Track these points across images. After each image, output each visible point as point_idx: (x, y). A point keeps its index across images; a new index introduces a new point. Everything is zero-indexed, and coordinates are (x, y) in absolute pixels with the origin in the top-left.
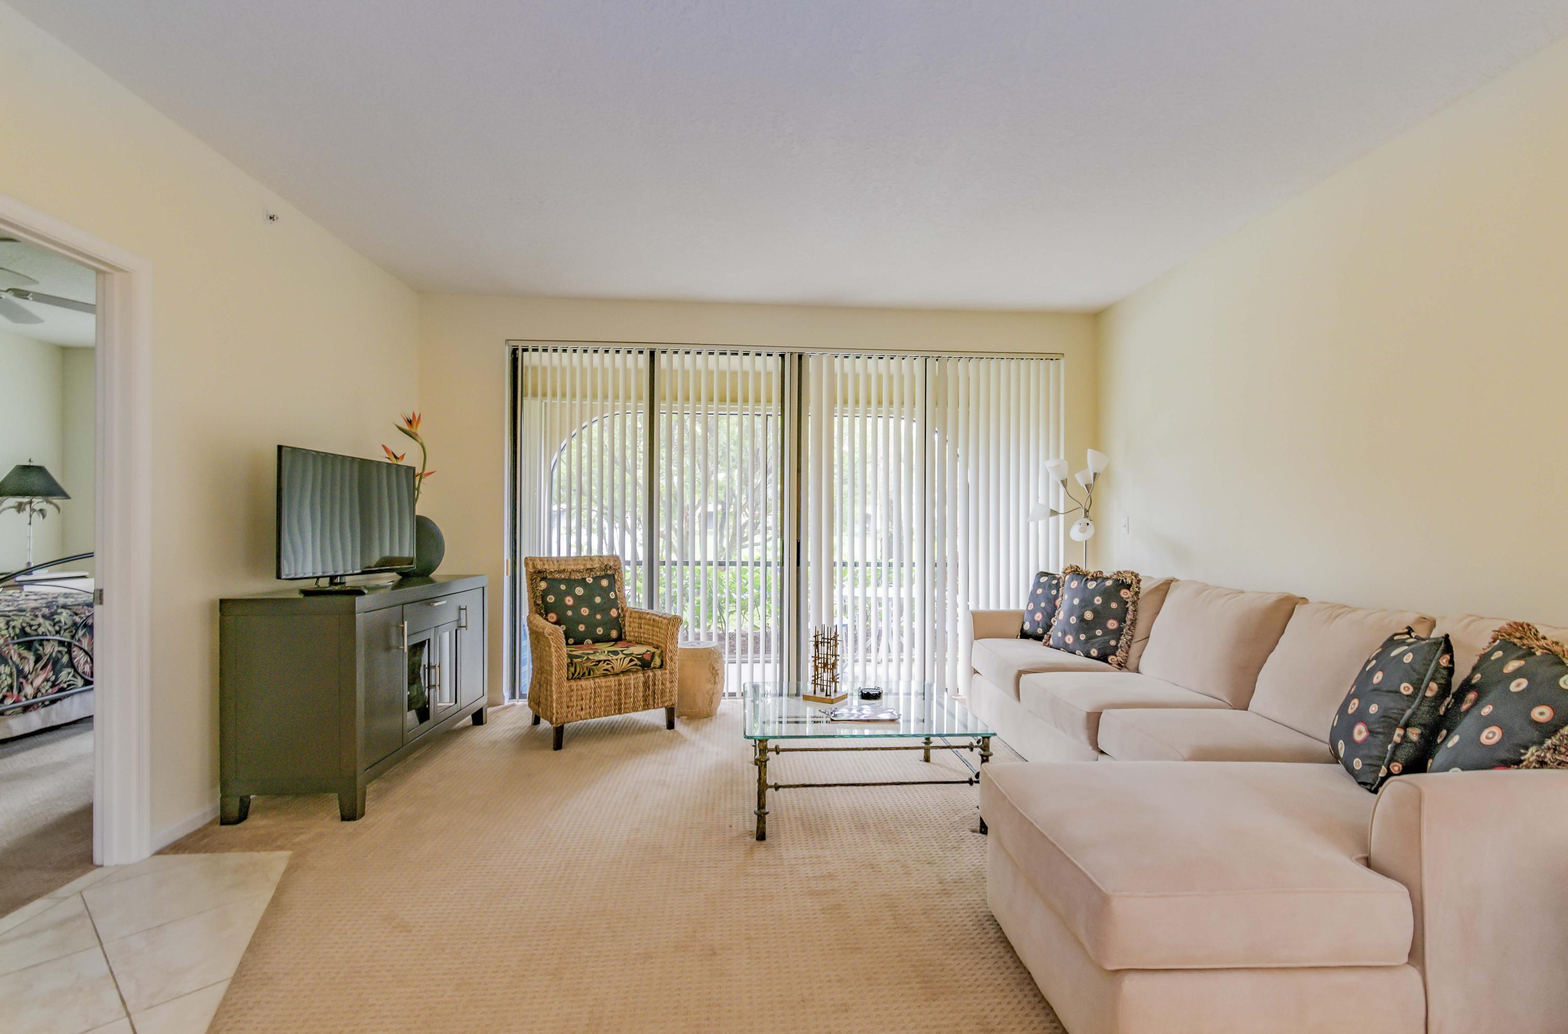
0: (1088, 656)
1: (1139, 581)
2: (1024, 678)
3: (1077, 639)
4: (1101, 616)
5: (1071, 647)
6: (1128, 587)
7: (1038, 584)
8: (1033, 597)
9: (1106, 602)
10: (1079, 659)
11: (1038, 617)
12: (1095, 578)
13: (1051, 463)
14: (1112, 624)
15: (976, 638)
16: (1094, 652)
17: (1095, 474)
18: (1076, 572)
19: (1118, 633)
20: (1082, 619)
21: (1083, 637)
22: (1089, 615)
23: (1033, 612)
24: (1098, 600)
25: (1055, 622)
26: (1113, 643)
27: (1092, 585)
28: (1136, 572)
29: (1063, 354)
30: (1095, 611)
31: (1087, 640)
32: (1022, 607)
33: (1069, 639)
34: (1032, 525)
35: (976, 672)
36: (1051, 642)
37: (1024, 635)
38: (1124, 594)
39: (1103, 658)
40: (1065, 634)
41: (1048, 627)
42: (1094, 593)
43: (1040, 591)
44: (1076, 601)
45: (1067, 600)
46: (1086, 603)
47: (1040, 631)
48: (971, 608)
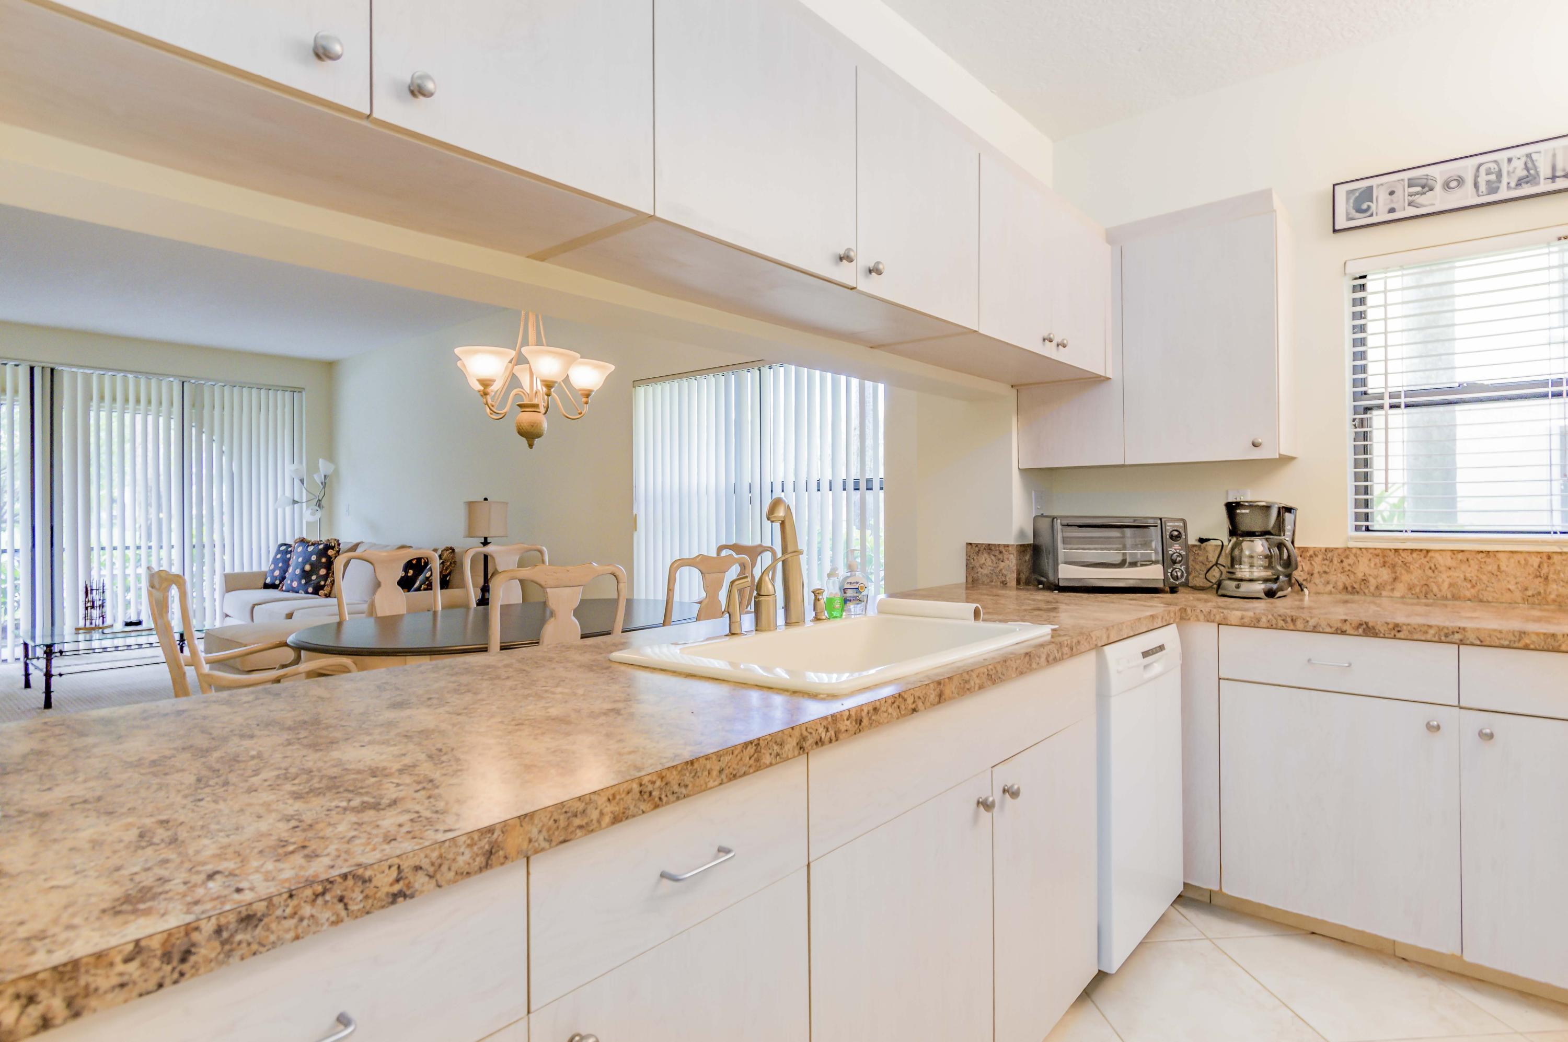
0: (307, 592)
1: (339, 545)
3: (300, 583)
4: (315, 567)
5: (296, 589)
6: (333, 548)
7: (278, 552)
8: (275, 561)
9: (319, 558)
10: (303, 595)
11: (277, 573)
12: (313, 544)
13: (289, 467)
14: (323, 572)
15: (228, 591)
16: (310, 590)
17: (325, 476)
18: (303, 541)
19: (326, 577)
20: (303, 571)
21: (303, 581)
22: (308, 568)
23: (273, 571)
24: (314, 558)
25: (287, 575)
26: (322, 583)
27: (311, 549)
28: (337, 538)
29: (304, 389)
30: (312, 565)
31: (306, 583)
32: (265, 567)
33: (295, 584)
34: (280, 511)
35: (227, 616)
36: (284, 588)
37: (266, 586)
38: (330, 552)
39: (316, 592)
40: (292, 581)
41: (283, 579)
42: (312, 553)
43: (279, 556)
44: (300, 560)
45: (296, 559)
46: (307, 560)
47: (277, 582)
48: (228, 570)
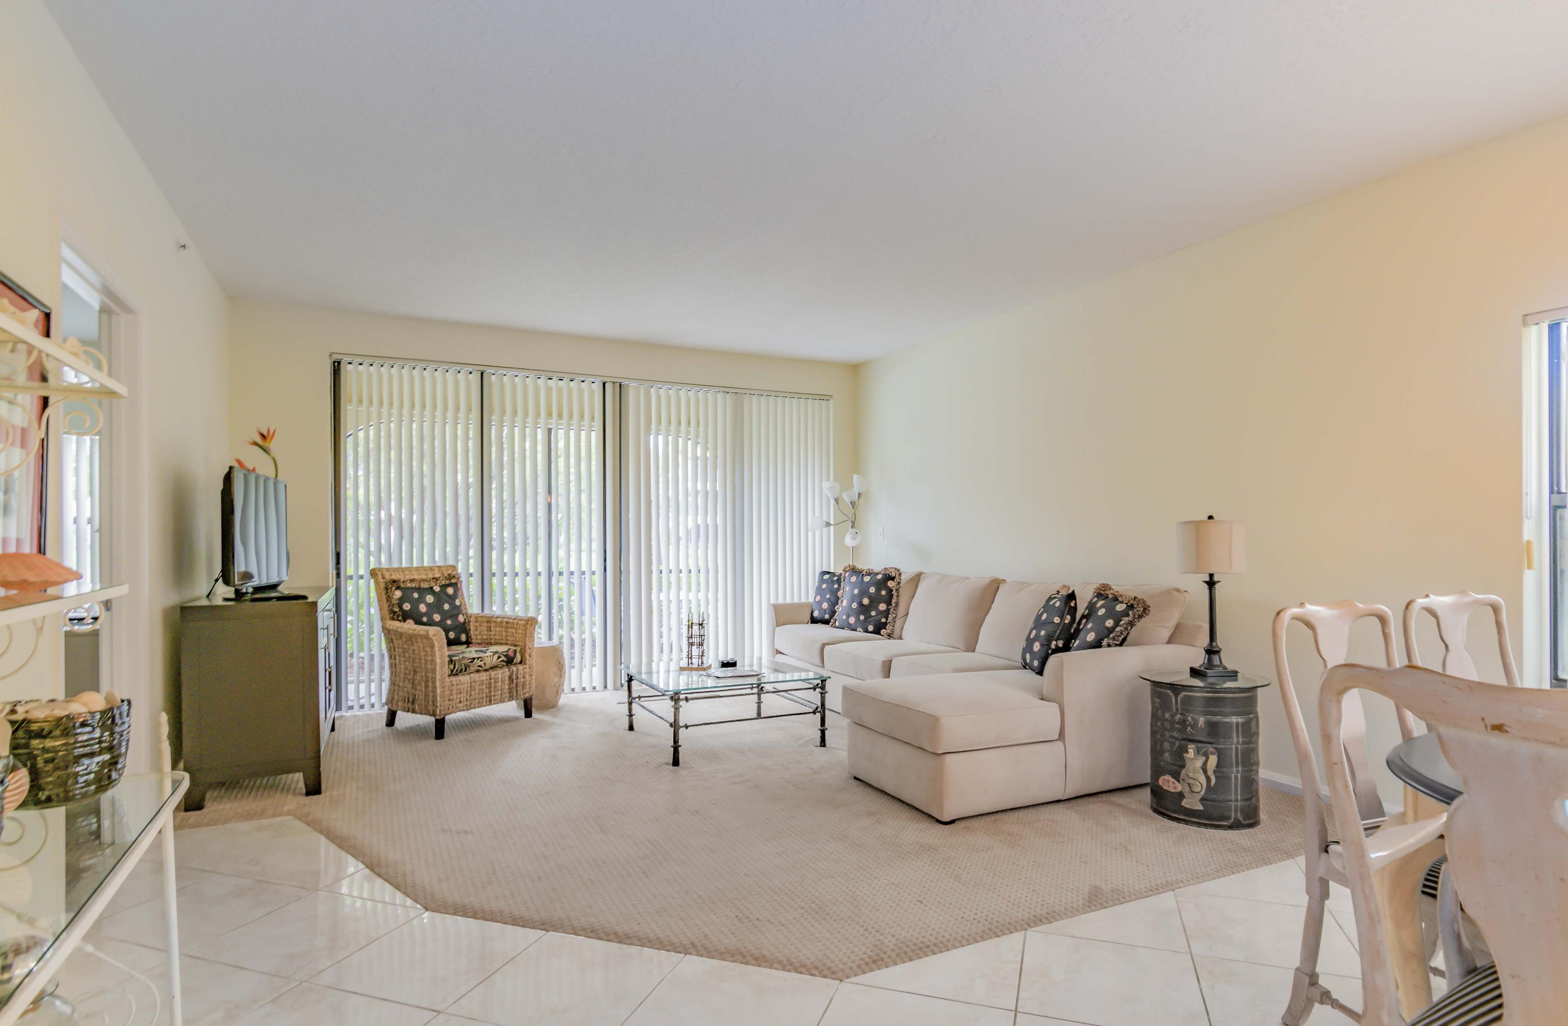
0: (866, 631)
1: (900, 574)
2: (827, 648)
3: (858, 619)
4: (874, 601)
5: (853, 626)
6: (893, 579)
7: (822, 581)
8: (819, 591)
9: (878, 589)
10: (860, 634)
11: (825, 606)
12: (869, 574)
13: (826, 485)
14: (882, 607)
15: (778, 624)
16: (871, 628)
17: (859, 494)
18: (854, 571)
19: (886, 613)
20: (861, 605)
21: (862, 618)
22: (866, 601)
23: (820, 603)
24: (872, 590)
25: (839, 609)
26: (883, 620)
27: (867, 579)
28: (898, 568)
29: (831, 396)
30: (870, 598)
31: (865, 619)
32: (811, 600)
33: (852, 620)
34: (810, 534)
35: (779, 652)
36: (837, 624)
37: (814, 621)
38: (891, 584)
39: (877, 631)
40: (848, 616)
41: (833, 613)
42: (869, 584)
43: (824, 586)
44: (856, 591)
45: (848, 592)
46: (864, 592)
47: (827, 617)
48: (772, 601)
